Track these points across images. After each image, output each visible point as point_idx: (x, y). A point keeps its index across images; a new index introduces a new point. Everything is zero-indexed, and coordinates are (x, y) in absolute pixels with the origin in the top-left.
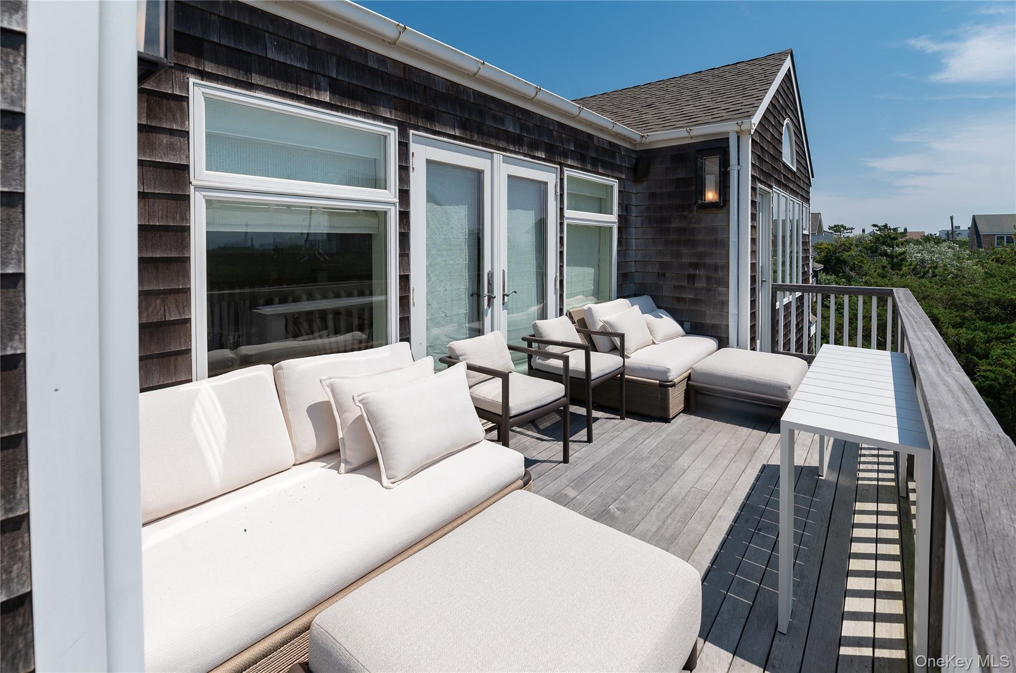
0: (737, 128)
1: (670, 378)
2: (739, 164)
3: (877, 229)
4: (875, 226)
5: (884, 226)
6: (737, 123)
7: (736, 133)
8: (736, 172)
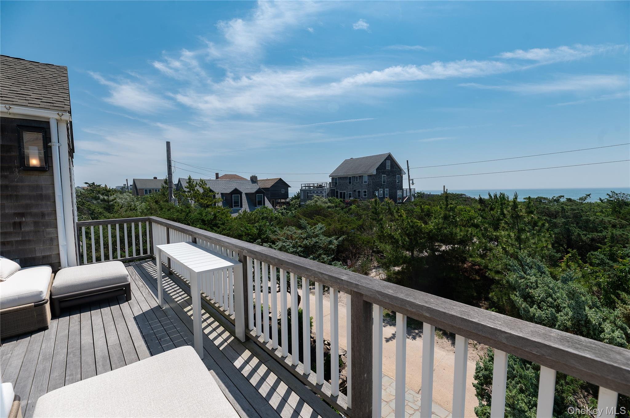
0: (57, 117)
1: (43, 298)
2: (59, 143)
3: (88, 185)
4: (86, 183)
5: (92, 184)
6: (58, 114)
7: (56, 120)
8: (57, 147)
